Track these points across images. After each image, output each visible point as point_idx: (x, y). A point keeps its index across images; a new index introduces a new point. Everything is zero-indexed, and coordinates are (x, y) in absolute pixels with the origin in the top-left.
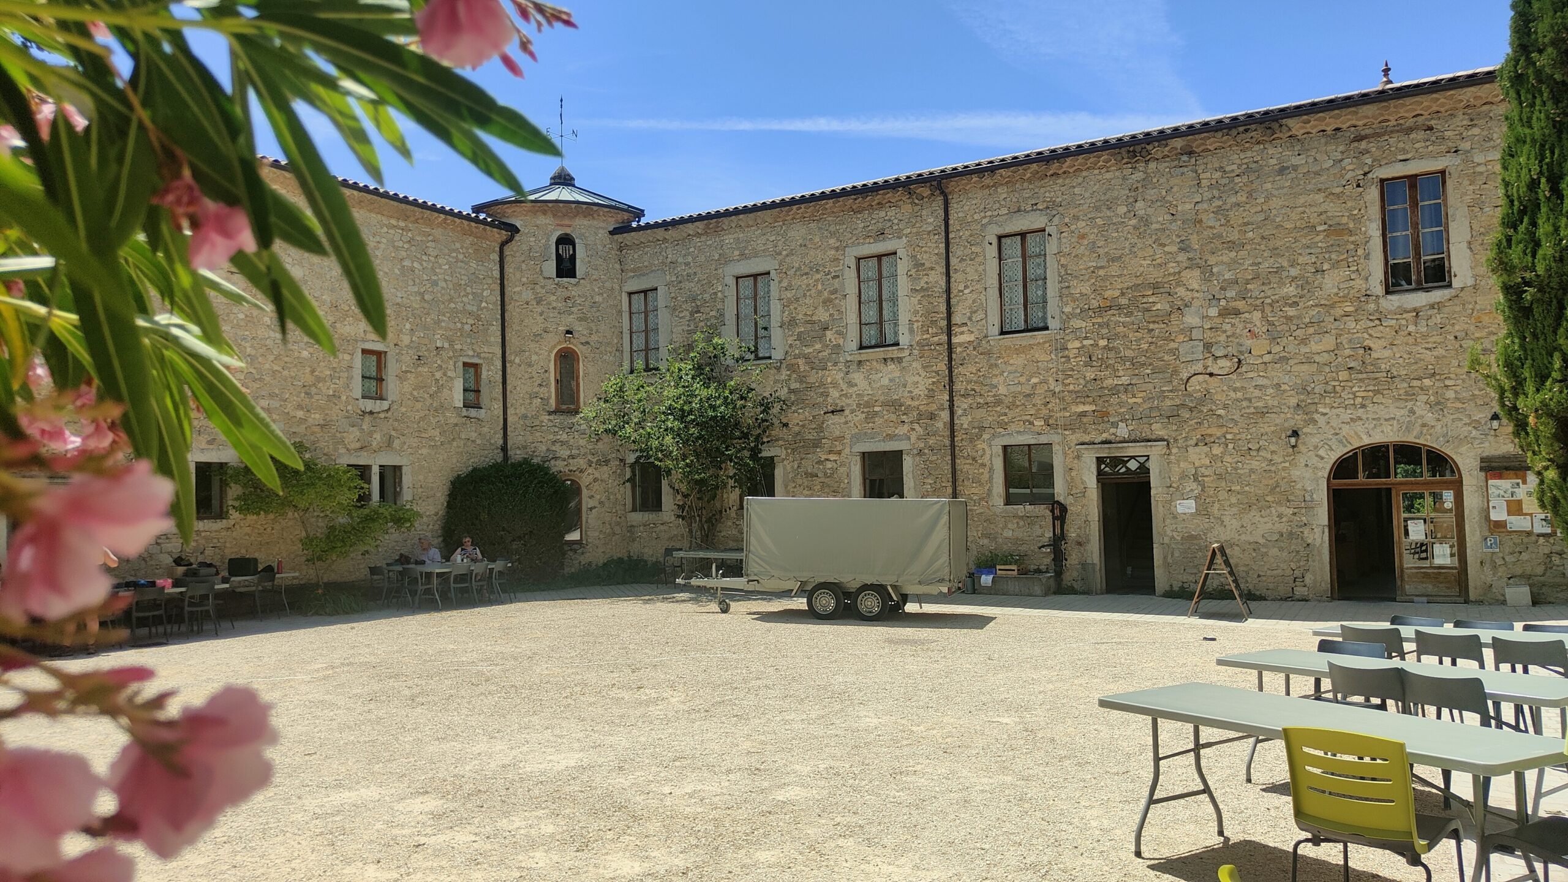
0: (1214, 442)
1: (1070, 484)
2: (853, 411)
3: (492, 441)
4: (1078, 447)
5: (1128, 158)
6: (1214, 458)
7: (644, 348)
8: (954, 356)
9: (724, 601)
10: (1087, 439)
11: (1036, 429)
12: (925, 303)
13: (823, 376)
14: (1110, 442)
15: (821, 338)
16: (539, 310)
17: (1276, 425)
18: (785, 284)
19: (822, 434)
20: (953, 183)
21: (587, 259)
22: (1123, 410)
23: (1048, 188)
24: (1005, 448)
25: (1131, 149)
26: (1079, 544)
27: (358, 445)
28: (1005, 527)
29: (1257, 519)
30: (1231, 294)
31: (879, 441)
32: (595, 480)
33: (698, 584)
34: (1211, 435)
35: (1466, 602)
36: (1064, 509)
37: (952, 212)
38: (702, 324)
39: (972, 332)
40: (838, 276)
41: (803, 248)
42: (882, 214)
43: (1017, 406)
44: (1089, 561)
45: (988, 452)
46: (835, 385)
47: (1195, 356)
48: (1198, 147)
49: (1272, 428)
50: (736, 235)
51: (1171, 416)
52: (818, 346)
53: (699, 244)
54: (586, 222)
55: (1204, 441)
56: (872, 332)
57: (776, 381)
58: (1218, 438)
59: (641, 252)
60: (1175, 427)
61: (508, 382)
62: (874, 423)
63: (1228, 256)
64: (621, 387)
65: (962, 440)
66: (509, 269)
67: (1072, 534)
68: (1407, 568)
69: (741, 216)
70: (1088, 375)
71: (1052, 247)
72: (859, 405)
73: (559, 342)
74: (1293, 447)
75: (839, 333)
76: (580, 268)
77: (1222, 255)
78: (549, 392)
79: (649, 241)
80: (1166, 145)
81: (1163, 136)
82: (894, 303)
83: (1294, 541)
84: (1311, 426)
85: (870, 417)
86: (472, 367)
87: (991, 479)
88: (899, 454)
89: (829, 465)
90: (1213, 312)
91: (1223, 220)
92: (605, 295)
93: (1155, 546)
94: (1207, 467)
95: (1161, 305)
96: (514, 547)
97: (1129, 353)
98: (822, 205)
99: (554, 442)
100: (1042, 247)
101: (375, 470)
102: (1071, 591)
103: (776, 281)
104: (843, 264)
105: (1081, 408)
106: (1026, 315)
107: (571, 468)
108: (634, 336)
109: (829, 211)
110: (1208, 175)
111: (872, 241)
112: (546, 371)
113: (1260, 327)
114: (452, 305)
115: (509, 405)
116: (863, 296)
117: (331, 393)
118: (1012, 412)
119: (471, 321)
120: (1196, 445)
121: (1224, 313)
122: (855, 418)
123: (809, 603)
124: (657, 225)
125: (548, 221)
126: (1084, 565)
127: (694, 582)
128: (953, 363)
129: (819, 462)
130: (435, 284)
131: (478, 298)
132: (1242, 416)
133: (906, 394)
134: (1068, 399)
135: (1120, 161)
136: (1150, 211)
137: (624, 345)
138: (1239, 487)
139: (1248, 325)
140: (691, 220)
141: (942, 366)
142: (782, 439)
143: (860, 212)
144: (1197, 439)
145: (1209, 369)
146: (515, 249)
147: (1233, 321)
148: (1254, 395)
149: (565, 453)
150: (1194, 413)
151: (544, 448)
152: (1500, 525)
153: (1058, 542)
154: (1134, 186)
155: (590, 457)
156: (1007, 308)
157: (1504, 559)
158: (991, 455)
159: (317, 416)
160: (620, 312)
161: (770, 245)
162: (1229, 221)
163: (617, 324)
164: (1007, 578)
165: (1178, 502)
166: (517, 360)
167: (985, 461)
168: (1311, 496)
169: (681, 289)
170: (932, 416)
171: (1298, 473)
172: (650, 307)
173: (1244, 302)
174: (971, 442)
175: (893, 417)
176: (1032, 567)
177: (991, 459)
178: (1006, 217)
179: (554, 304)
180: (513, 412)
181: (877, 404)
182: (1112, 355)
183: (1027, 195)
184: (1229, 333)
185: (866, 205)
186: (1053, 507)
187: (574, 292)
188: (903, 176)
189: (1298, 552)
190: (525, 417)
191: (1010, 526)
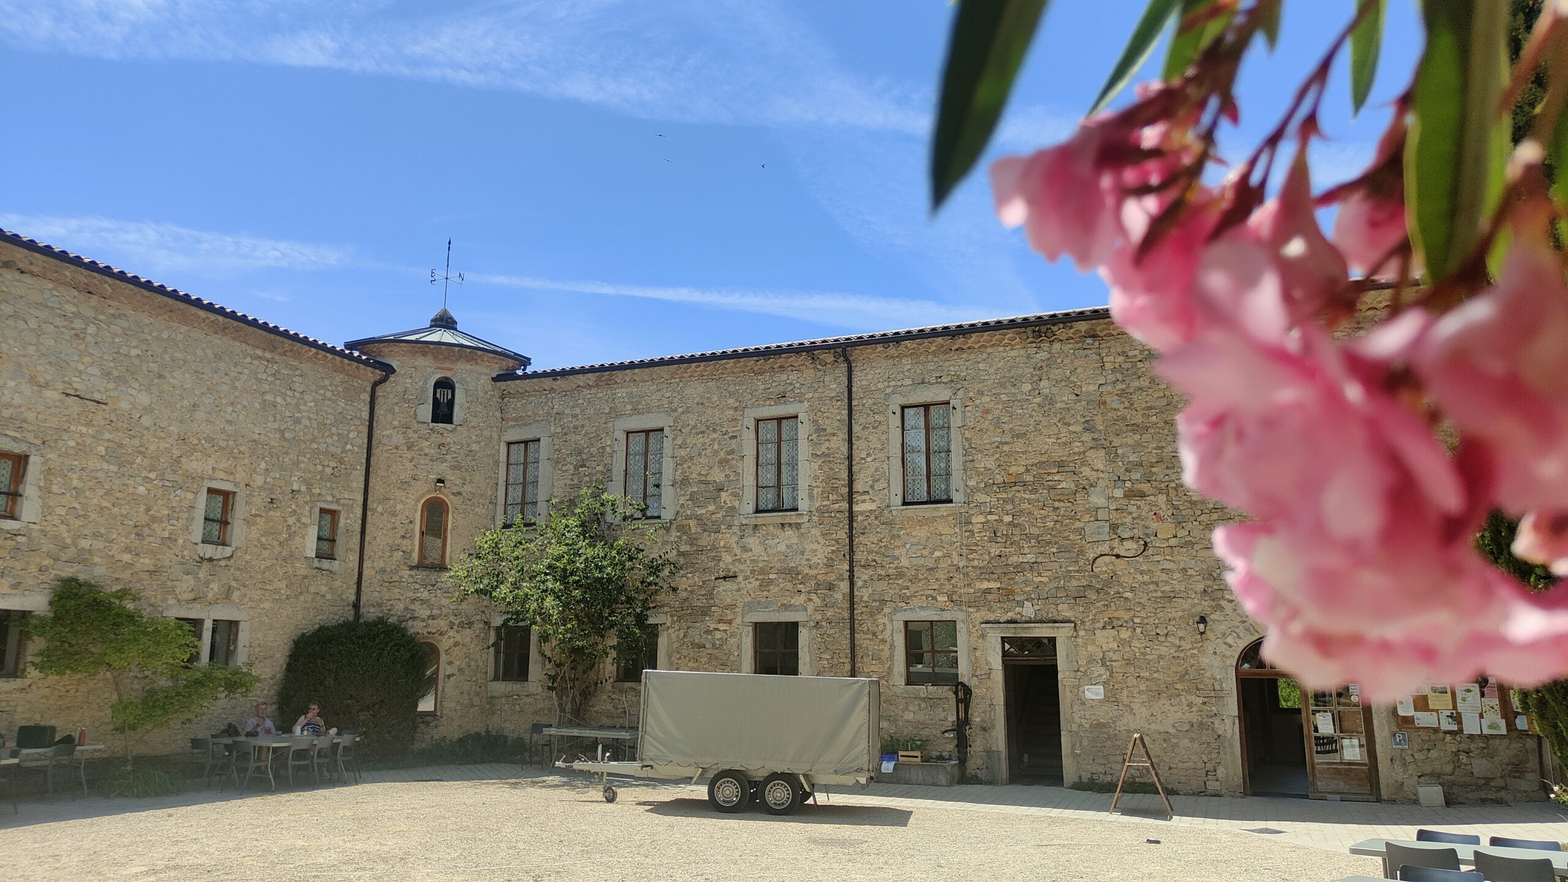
0: (1121, 626)
1: (975, 664)
2: (746, 578)
3: (344, 597)
4: (983, 626)
5: (1034, 337)
6: (1122, 643)
7: (520, 501)
8: (855, 525)
9: (610, 788)
10: (992, 617)
11: (939, 605)
12: (826, 468)
13: (716, 539)
14: (1016, 622)
15: (715, 499)
16: (410, 456)
17: (1184, 610)
18: (679, 441)
19: (712, 601)
20: (857, 352)
21: (467, 405)
22: (1028, 589)
23: (953, 362)
24: (906, 623)
25: (1037, 329)
26: (984, 729)
27: (191, 596)
28: (906, 709)
29: (1167, 707)
30: (1135, 476)
31: (774, 611)
32: (456, 644)
33: (581, 768)
34: (1118, 619)
35: (1379, 800)
36: (968, 691)
37: (855, 379)
38: (587, 479)
39: (874, 501)
40: (736, 437)
41: (700, 406)
42: (784, 377)
43: (920, 580)
44: (994, 748)
45: (889, 627)
46: (728, 549)
47: (1102, 537)
48: (1102, 331)
49: (1180, 614)
50: (629, 390)
51: (1078, 597)
52: (712, 508)
53: (589, 396)
54: (468, 367)
55: (1111, 624)
56: (769, 496)
57: (664, 543)
58: (1126, 622)
59: (524, 401)
60: (1082, 609)
61: (367, 532)
62: (768, 591)
63: (1133, 438)
64: (496, 543)
65: (862, 613)
66: (379, 411)
67: (976, 718)
68: (1318, 764)
69: (637, 371)
70: (993, 550)
71: (956, 420)
72: (753, 572)
73: (429, 492)
74: (1202, 633)
75: (735, 495)
76: (458, 414)
77: (1126, 437)
78: (413, 544)
79: (535, 390)
80: (1071, 327)
81: (1068, 319)
82: (793, 467)
83: (1205, 732)
84: (1218, 613)
85: (765, 585)
86: (330, 515)
87: (891, 656)
88: (795, 625)
89: (718, 635)
90: (1119, 493)
91: (1126, 403)
92: (482, 444)
93: (1062, 733)
94: (1115, 652)
95: (1067, 484)
96: (361, 718)
97: (1034, 531)
98: (722, 365)
99: (413, 601)
100: (946, 420)
101: (208, 625)
102: (975, 780)
103: (670, 438)
104: (742, 425)
105: (986, 585)
106: (929, 487)
107: (430, 630)
108: (510, 489)
109: (729, 370)
110: (1111, 358)
111: (772, 403)
112: (411, 522)
113: (1165, 511)
114: (315, 446)
115: (366, 557)
116: (760, 458)
117: (166, 535)
118: (914, 585)
119: (333, 464)
120: (1104, 628)
121: (1130, 495)
122: (748, 585)
123: (711, 792)
124: (545, 374)
125: (427, 363)
126: (989, 753)
127: (577, 765)
128: (854, 532)
129: (708, 632)
130: (298, 421)
131: (343, 439)
132: (1149, 599)
133: (804, 562)
134: (973, 575)
135: (1025, 340)
136: (1055, 390)
137: (499, 497)
138: (1147, 674)
139: (1154, 508)
140: (583, 371)
141: (843, 535)
142: (668, 605)
143: (760, 374)
144: (1105, 622)
145: (1115, 550)
146: (388, 390)
147: (1139, 503)
148: (1161, 578)
149: (424, 613)
150: (1101, 595)
151: (402, 606)
152: (1408, 721)
153: (961, 727)
154: (1039, 365)
155: (452, 618)
156: (910, 478)
157: (1413, 756)
158: (893, 631)
159: (147, 561)
160: (497, 462)
161: (665, 402)
162: (1132, 404)
163: (493, 475)
164: (910, 765)
165: (1086, 687)
166: (380, 509)
167: (886, 637)
168: (1221, 686)
169: (566, 441)
170: (831, 587)
171: (1206, 661)
172: (530, 459)
173: (1149, 485)
174: (872, 616)
175: (789, 586)
176: (934, 754)
177: (892, 634)
178: (910, 388)
179: (427, 451)
180: (370, 565)
181: (772, 571)
182: (1017, 531)
183: (931, 368)
184: (1134, 515)
185: (767, 367)
186: (957, 688)
187: (449, 439)
188: (807, 342)
189: (1209, 743)
190: (383, 571)
191: (911, 708)
